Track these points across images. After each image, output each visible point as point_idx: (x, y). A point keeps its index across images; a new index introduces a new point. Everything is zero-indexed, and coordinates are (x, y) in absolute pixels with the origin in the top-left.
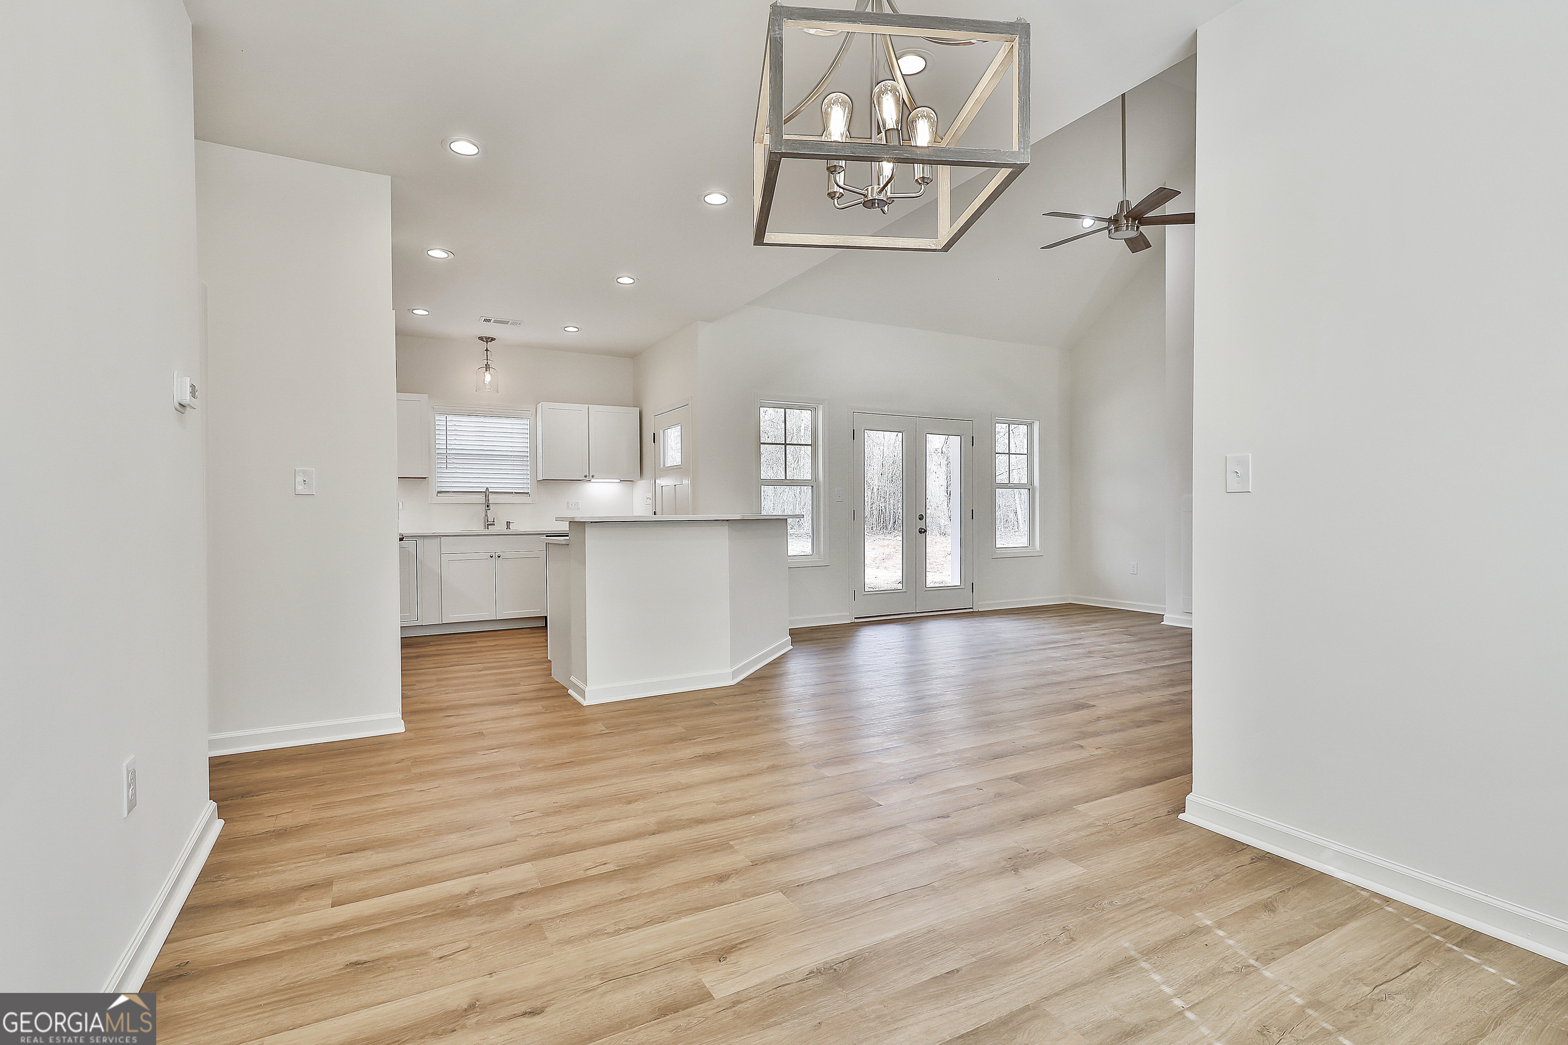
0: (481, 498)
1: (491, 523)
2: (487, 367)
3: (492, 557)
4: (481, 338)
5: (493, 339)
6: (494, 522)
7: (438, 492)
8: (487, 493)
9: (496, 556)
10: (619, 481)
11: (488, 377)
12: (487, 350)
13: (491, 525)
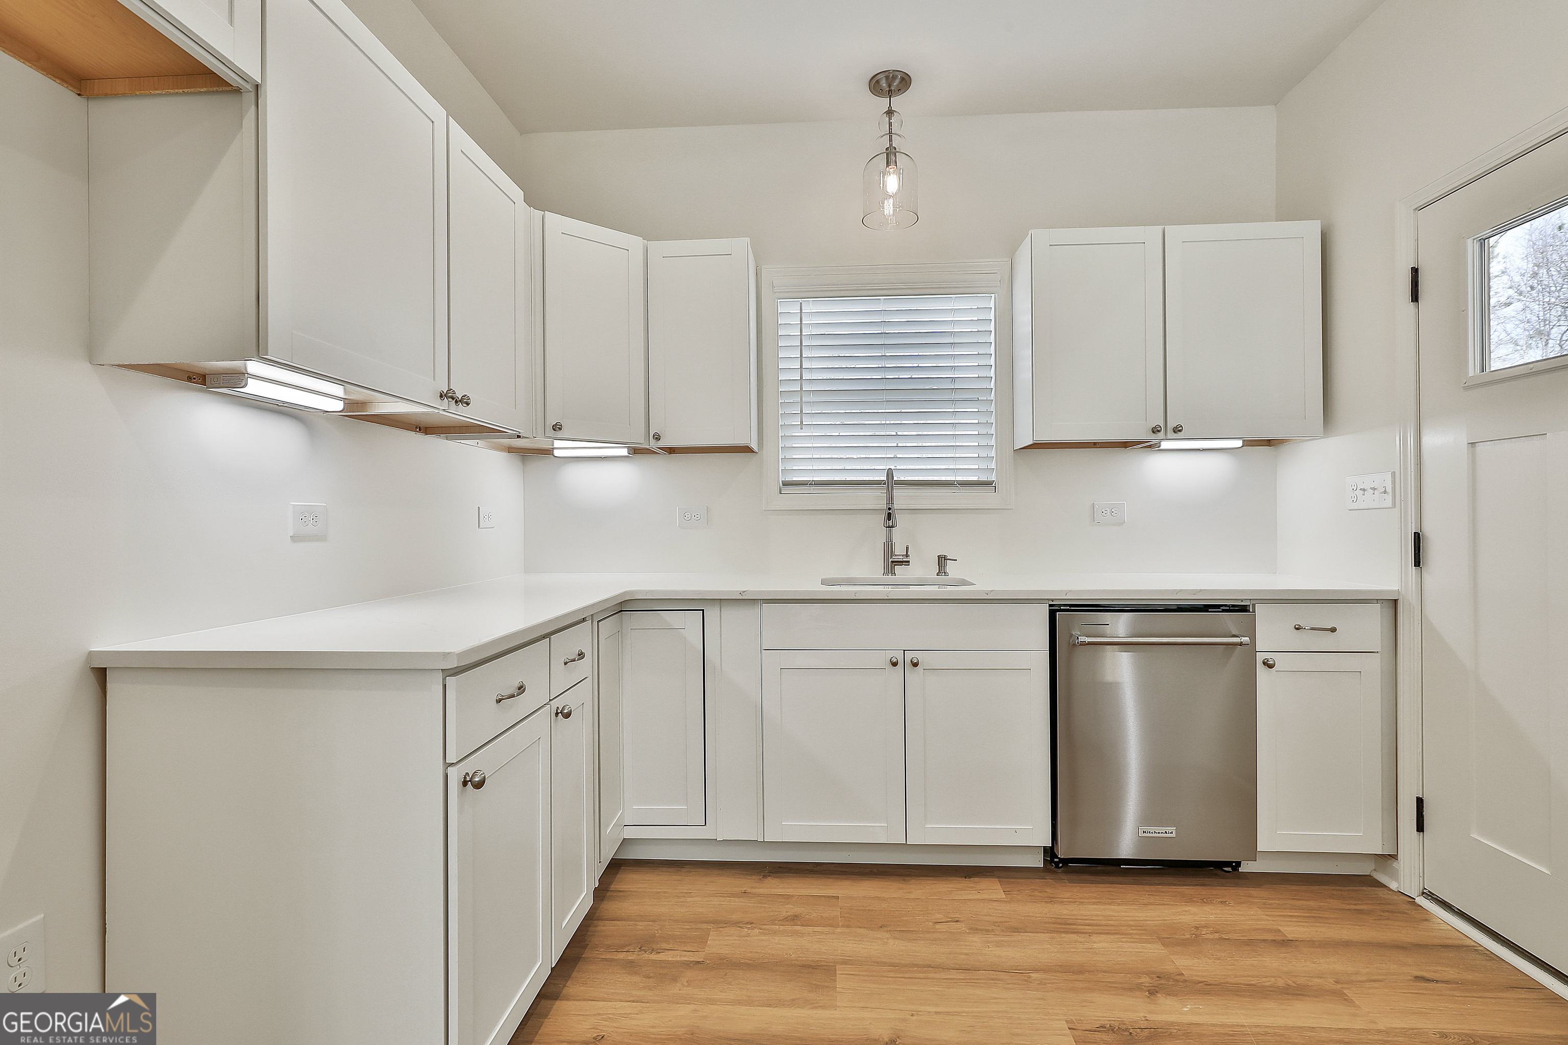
0: (875, 499)
1: (900, 558)
2: (890, 154)
3: (895, 664)
4: (875, 82)
5: (905, 82)
6: (907, 556)
7: (786, 484)
8: (890, 483)
9: (908, 660)
11: (892, 183)
12: (890, 112)
13: (901, 563)
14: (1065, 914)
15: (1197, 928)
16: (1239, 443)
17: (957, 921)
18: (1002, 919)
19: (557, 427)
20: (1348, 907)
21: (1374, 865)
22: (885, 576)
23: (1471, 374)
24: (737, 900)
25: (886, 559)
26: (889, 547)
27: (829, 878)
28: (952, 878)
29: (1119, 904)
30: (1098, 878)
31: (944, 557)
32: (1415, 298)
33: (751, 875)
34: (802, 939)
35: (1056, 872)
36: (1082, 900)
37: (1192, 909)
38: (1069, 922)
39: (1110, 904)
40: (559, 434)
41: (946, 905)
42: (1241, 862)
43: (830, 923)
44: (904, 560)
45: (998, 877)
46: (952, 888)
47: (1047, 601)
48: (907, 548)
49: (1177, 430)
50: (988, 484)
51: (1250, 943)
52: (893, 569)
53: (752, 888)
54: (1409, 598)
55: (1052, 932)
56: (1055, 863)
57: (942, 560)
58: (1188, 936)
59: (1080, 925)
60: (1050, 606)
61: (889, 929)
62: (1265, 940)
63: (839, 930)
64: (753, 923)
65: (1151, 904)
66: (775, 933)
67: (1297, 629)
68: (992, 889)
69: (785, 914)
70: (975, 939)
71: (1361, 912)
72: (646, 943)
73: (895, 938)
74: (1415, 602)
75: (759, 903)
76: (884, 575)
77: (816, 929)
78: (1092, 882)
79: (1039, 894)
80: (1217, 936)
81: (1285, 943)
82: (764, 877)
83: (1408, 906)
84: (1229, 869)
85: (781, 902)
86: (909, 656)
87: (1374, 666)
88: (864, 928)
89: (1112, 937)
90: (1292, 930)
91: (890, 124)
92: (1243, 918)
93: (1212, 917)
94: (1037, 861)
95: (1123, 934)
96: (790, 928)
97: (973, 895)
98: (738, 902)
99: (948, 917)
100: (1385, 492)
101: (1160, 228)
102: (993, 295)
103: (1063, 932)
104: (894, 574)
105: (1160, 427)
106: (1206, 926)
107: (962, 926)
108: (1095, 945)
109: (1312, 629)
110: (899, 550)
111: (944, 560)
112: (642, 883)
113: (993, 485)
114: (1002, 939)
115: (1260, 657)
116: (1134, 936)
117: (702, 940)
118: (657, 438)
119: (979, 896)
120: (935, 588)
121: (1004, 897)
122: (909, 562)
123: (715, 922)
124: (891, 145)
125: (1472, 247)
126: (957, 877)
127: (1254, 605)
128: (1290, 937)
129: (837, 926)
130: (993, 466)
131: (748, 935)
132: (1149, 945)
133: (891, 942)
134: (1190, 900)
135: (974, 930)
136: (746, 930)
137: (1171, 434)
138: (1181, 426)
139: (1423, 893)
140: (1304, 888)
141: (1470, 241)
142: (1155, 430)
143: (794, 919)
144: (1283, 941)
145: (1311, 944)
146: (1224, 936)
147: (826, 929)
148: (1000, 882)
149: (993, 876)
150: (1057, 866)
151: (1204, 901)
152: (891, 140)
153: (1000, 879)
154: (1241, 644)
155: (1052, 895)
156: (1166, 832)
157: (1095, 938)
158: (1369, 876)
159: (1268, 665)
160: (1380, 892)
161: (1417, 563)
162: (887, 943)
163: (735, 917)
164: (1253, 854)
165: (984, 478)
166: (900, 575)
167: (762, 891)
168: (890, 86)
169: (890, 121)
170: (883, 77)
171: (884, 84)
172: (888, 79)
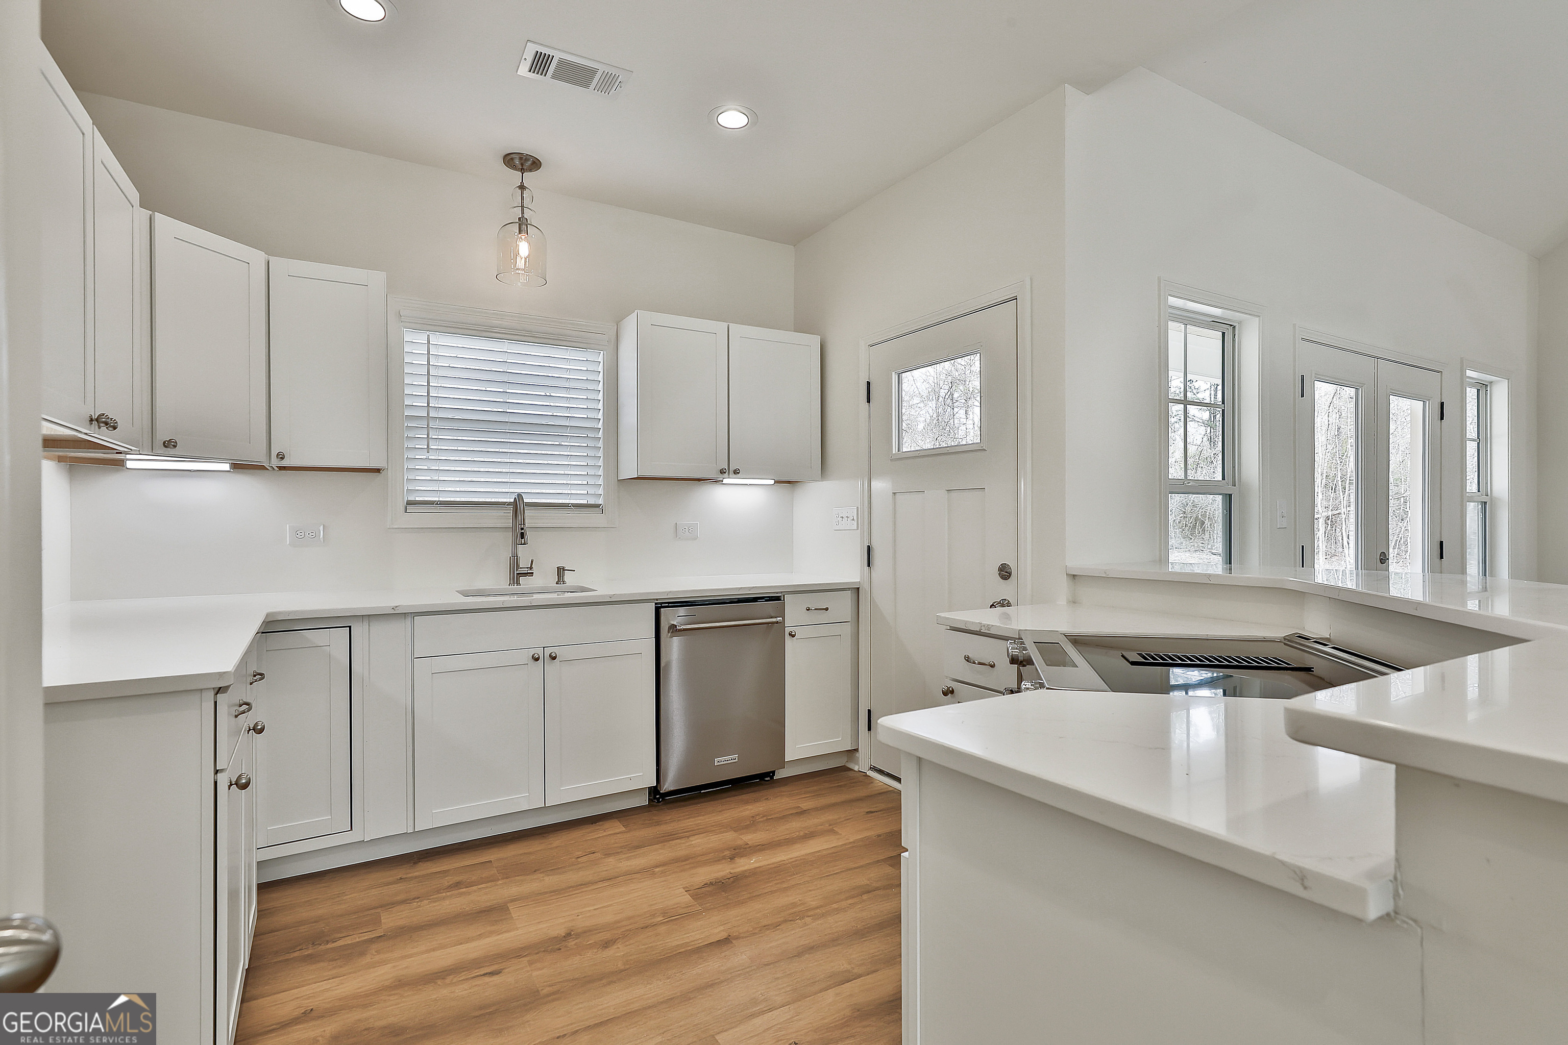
14: (669, 830)
15: (753, 817)
16: (772, 482)
17: (594, 853)
18: (626, 844)
19: (170, 444)
20: (834, 785)
21: (846, 758)
22: (511, 587)
23: (894, 452)
24: (396, 886)
25: (511, 570)
26: (514, 561)
27: (477, 850)
28: (582, 827)
29: (703, 815)
30: (687, 803)
31: (563, 569)
32: (869, 401)
33: (402, 865)
34: (470, 896)
35: (658, 806)
36: (679, 819)
37: (750, 807)
38: (673, 833)
39: (698, 816)
41: (582, 845)
42: (775, 771)
43: (491, 880)
44: (528, 572)
45: (617, 818)
46: (583, 833)
47: (653, 601)
48: (532, 562)
49: (736, 472)
50: (598, 506)
51: (784, 817)
52: (518, 580)
53: (408, 874)
54: (865, 587)
55: (662, 842)
56: (658, 799)
57: (561, 571)
58: (749, 823)
59: (680, 834)
60: (656, 604)
61: (541, 871)
62: (791, 814)
63: (500, 882)
64: (419, 897)
65: (724, 810)
66: (444, 898)
67: (808, 610)
68: (616, 827)
69: (447, 884)
70: (609, 860)
71: (840, 786)
72: (317, 939)
73: (548, 875)
74: (868, 589)
75: (419, 883)
76: (509, 585)
77: (480, 887)
78: (684, 806)
79: (649, 822)
80: (765, 818)
81: (802, 813)
82: (415, 863)
83: (864, 778)
84: (769, 779)
85: (439, 877)
86: (548, 652)
87: (847, 629)
88: (521, 875)
89: (702, 835)
90: (805, 805)
91: (522, 198)
92: (778, 805)
93: (761, 809)
94: (644, 800)
95: (709, 832)
96: (456, 892)
97: (601, 834)
98: (400, 887)
99: (586, 852)
100: (853, 520)
101: (726, 324)
102: (602, 352)
103: (670, 841)
104: (518, 584)
105: (726, 469)
106: (758, 815)
107: (598, 855)
108: (693, 842)
109: (816, 609)
110: (524, 563)
111: (563, 571)
112: (285, 898)
113: (601, 508)
114: (630, 855)
115: (787, 630)
116: (716, 831)
117: (377, 921)
118: (281, 456)
119: (605, 834)
120: (555, 596)
121: (624, 829)
122: (533, 573)
123: (381, 906)
124: (523, 217)
125: (894, 377)
126: (585, 825)
127: (784, 596)
128: (805, 808)
129: (498, 880)
130: (601, 491)
131: (420, 906)
132: (727, 834)
133: (547, 879)
134: (747, 802)
135: (608, 855)
136: (416, 903)
137: (732, 475)
138: (739, 470)
139: (871, 768)
140: (810, 780)
141: (893, 373)
142: (722, 472)
143: (458, 885)
144: (802, 811)
145: (816, 809)
146: (769, 818)
147: (489, 884)
148: (619, 821)
149: (614, 818)
150: (659, 802)
151: (756, 800)
153: (619, 819)
154: (777, 622)
155: (658, 820)
156: (732, 759)
157: (691, 839)
158: (844, 766)
159: (792, 635)
160: (850, 774)
161: (869, 565)
162: (543, 880)
163: (399, 898)
164: (782, 764)
165: (592, 501)
166: (524, 585)
167: (417, 874)
168: (522, 165)
169: (522, 193)
170: (517, 156)
171: (517, 162)
172: (521, 159)
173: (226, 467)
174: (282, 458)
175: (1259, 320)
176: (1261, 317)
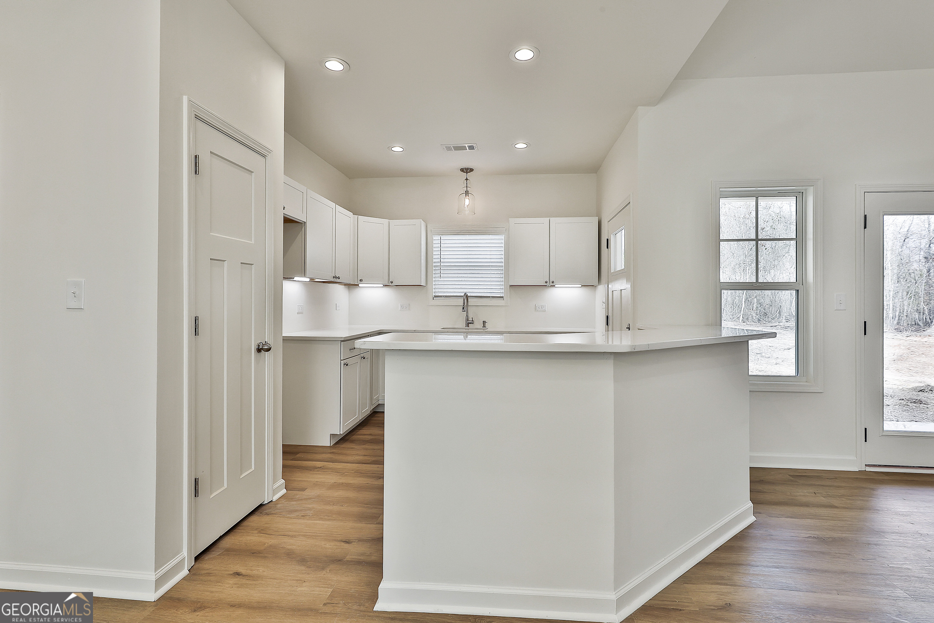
0: (460, 302)
2: (467, 193)
4: (462, 170)
5: (472, 170)
6: (473, 321)
7: (435, 296)
8: (466, 297)
10: (581, 286)
11: (467, 202)
12: (467, 179)
13: (471, 323)
19: (361, 280)
23: (612, 272)
25: (466, 322)
26: (467, 318)
32: (607, 247)
40: (362, 282)
48: (472, 318)
49: (552, 282)
52: (468, 325)
57: (484, 323)
76: (465, 327)
100: (605, 303)
101: (549, 218)
102: (504, 235)
105: (547, 281)
110: (470, 319)
113: (503, 298)
122: (473, 323)
130: (503, 291)
138: (554, 281)
141: (612, 235)
152: (467, 189)
165: (500, 295)
168: (467, 171)
169: (467, 182)
170: (465, 169)
171: (465, 170)
172: (466, 169)
173: (382, 285)
174: (392, 283)
175: (814, 188)
176: (815, 186)
